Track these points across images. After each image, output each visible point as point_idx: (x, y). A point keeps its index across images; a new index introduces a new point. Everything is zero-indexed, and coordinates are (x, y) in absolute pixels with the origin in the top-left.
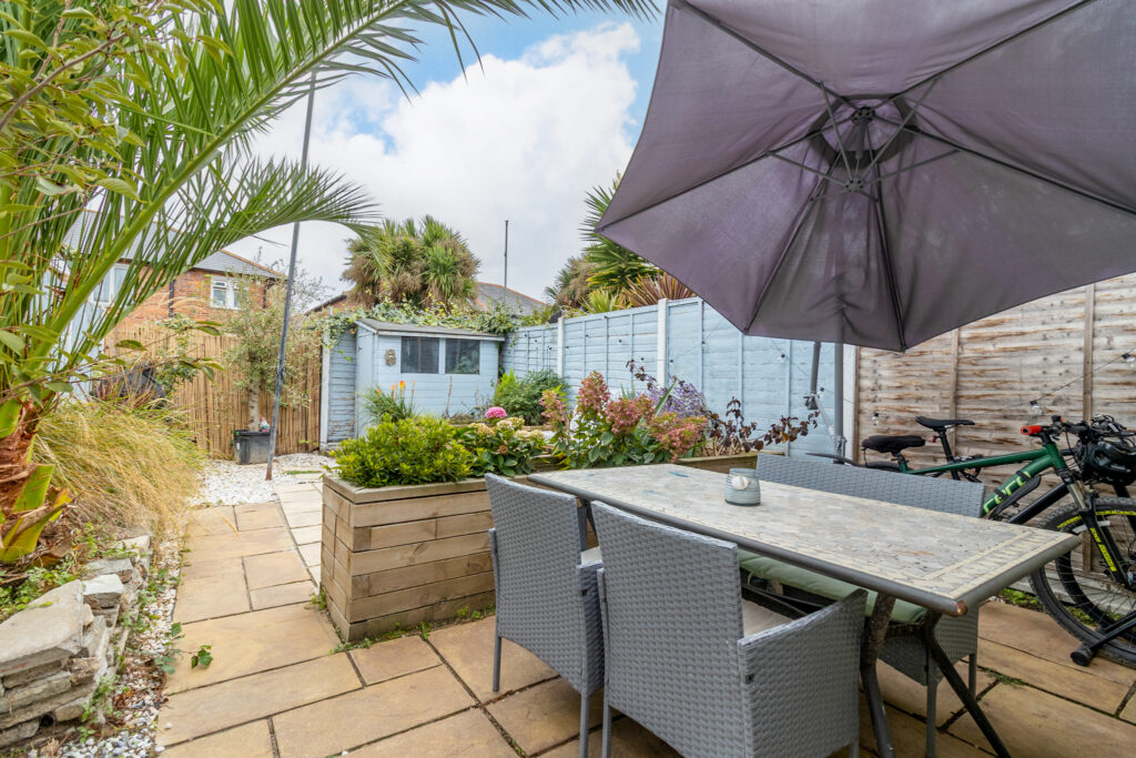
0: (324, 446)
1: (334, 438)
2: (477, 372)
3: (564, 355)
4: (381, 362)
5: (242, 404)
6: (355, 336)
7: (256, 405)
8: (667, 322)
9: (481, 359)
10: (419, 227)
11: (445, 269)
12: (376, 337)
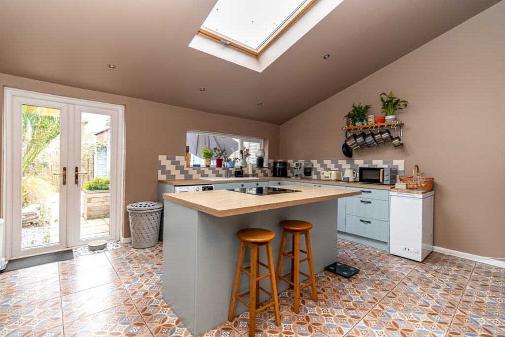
6: (106, 150)
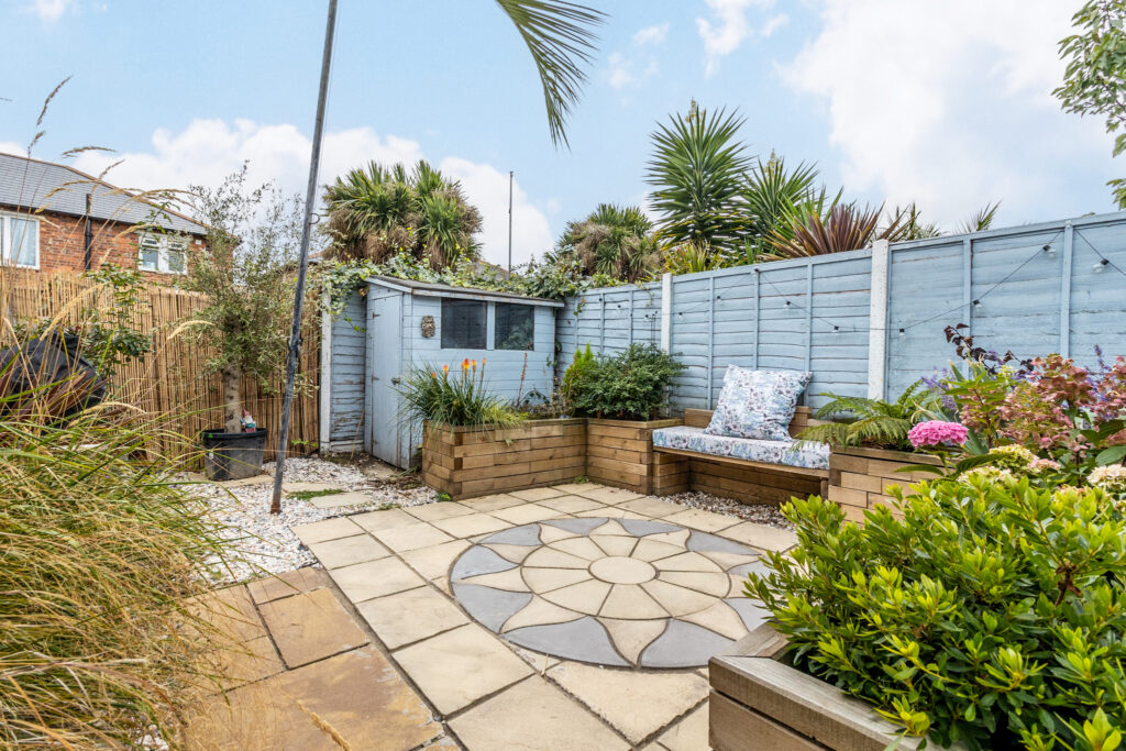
0: (325, 446)
1: (337, 435)
2: (531, 347)
3: (673, 324)
4: (417, 332)
5: (210, 391)
6: (365, 299)
7: (236, 394)
8: (890, 273)
9: (535, 331)
10: (411, 172)
11: (446, 225)
12: (408, 299)
